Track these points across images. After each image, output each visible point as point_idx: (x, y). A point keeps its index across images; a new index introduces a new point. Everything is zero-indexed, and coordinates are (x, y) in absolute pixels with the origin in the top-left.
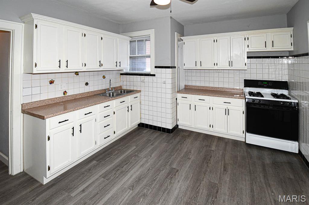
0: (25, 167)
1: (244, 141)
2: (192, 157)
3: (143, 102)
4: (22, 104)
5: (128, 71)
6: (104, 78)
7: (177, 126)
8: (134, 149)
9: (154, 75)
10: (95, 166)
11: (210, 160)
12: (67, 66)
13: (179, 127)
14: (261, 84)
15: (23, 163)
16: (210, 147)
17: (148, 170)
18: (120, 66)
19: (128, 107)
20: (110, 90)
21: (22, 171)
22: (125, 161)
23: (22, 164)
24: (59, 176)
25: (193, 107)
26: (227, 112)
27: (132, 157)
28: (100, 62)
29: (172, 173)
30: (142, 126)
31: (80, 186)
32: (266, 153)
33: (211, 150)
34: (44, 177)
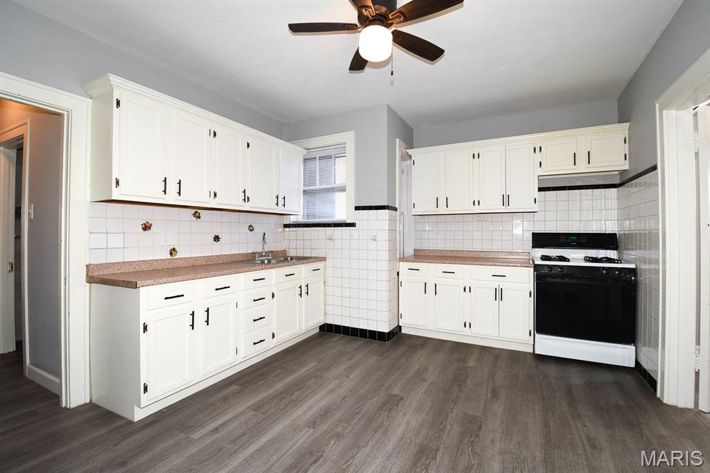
0: (93, 393)
1: (532, 352)
2: (431, 377)
3: (329, 282)
4: (87, 266)
5: (300, 219)
6: (251, 230)
7: (399, 328)
8: (314, 367)
9: (353, 225)
10: (236, 394)
11: (465, 382)
12: (179, 193)
13: (403, 331)
14: (565, 240)
15: (90, 385)
16: (464, 361)
17: (344, 398)
18: (284, 205)
19: (301, 287)
20: (262, 256)
21: (88, 401)
22: (297, 385)
23: (88, 387)
24: (163, 409)
25: (431, 289)
26: (499, 294)
27: (310, 379)
28: (244, 192)
29: (392, 403)
30: (328, 330)
31: (208, 423)
32: (572, 370)
33: (467, 367)
34: (136, 407)
